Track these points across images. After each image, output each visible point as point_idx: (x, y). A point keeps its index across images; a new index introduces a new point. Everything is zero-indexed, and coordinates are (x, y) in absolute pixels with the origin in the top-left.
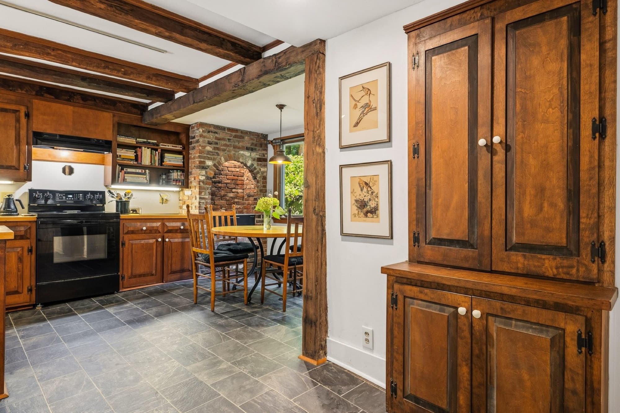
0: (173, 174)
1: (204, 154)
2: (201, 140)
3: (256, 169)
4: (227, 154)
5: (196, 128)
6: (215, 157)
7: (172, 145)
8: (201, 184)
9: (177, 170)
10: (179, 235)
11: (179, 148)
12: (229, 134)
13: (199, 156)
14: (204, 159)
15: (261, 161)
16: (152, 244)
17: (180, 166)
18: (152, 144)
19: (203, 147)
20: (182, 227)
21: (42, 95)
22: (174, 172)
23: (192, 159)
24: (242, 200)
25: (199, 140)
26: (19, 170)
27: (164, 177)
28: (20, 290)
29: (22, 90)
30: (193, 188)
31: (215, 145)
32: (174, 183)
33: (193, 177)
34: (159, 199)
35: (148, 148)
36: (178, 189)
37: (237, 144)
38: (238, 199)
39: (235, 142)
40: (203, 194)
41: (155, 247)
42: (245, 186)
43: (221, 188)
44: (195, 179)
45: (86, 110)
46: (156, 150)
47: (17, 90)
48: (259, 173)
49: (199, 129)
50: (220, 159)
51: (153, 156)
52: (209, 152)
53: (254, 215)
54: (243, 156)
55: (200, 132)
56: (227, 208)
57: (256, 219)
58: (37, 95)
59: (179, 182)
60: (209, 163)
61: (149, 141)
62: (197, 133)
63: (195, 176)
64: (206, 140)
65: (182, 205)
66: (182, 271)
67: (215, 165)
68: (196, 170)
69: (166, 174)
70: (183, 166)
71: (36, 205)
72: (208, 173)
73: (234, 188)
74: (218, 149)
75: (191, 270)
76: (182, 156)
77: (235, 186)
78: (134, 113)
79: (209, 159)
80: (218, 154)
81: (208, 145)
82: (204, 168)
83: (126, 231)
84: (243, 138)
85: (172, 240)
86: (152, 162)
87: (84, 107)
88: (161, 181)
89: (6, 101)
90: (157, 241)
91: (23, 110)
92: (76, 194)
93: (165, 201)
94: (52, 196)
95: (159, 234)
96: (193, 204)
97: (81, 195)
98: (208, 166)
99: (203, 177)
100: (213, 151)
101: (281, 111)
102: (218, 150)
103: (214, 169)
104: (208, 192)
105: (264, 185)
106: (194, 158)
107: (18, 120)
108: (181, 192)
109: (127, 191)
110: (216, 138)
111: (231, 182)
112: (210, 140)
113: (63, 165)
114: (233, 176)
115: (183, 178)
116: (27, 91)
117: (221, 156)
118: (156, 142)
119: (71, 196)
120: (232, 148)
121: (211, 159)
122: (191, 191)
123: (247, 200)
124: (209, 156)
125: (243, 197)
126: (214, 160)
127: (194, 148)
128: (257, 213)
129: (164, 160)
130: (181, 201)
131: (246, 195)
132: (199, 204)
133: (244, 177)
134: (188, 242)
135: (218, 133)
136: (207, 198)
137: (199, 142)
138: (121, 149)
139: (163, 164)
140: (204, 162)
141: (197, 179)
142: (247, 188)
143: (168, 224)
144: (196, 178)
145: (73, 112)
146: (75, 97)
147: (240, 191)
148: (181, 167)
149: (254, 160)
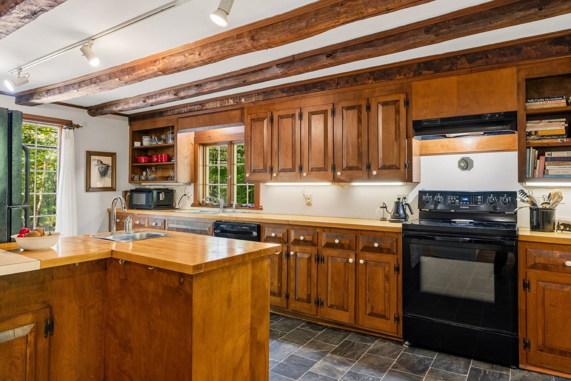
21: (420, 74)
26: (399, 169)
28: (387, 315)
29: (400, 75)
45: (475, 76)
47: (396, 77)
58: (415, 75)
71: (428, 210)
78: (558, 54)
83: (531, 263)
87: (471, 72)
89: (387, 93)
91: (402, 98)
92: (472, 196)
94: (443, 199)
97: (479, 197)
107: (397, 112)
109: (552, 192)
113: (460, 157)
116: (405, 75)
119: (466, 199)
138: (538, 121)
145: (458, 83)
146: (459, 62)
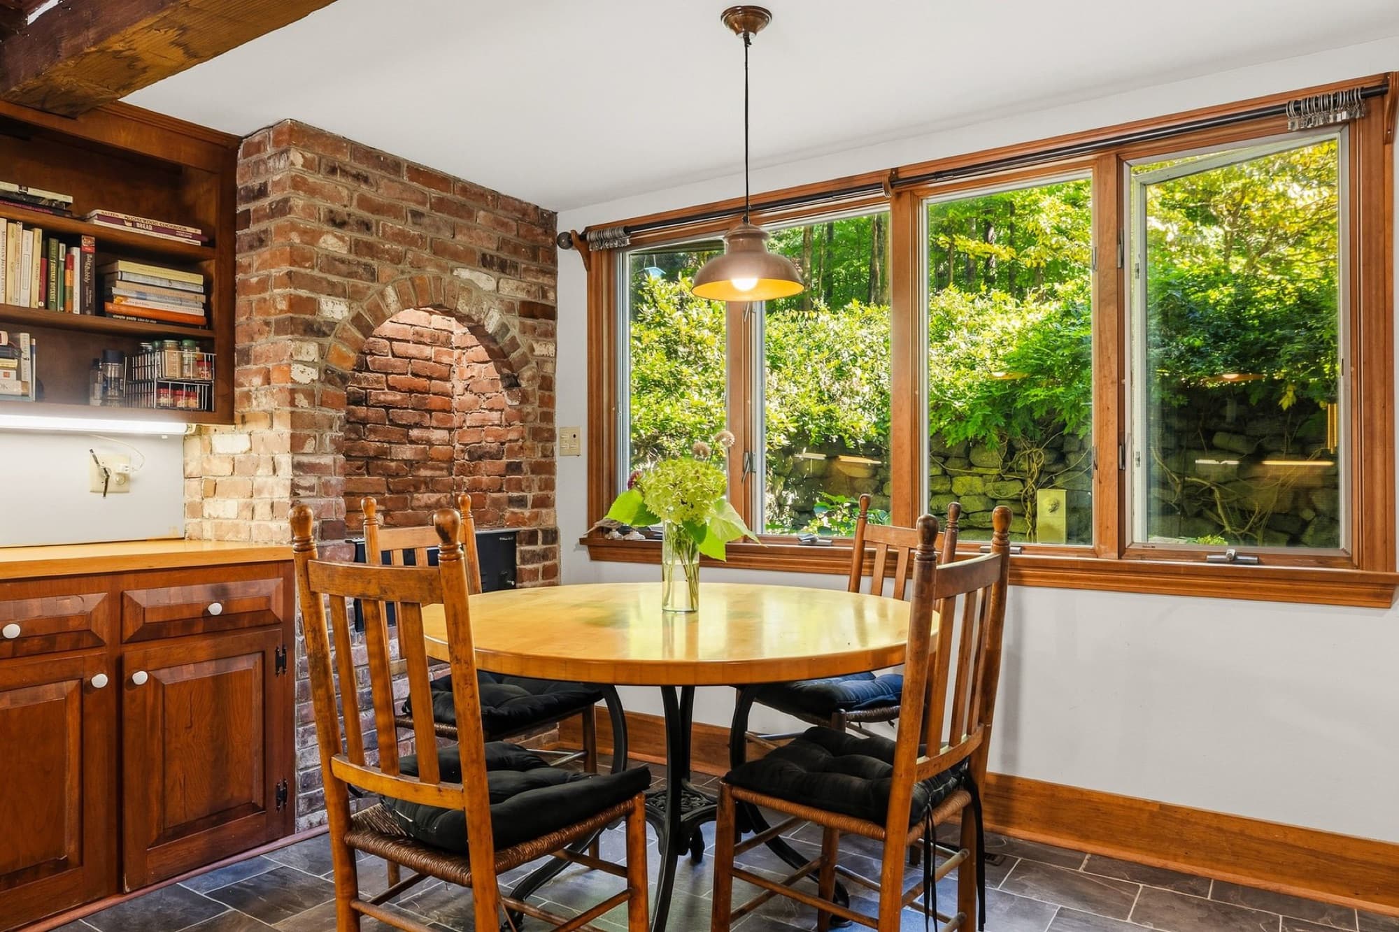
0: (157, 357)
1: (312, 268)
2: (299, 201)
3: (518, 346)
4: (407, 276)
5: (270, 150)
6: (361, 284)
7: (153, 222)
8: (302, 401)
9: (179, 338)
10: (203, 646)
11: (185, 236)
12: (415, 191)
13: (289, 274)
14: (312, 290)
15: (533, 316)
16: (58, 708)
17: (188, 320)
18: (50, 208)
19: (307, 238)
20: (216, 609)
22: (162, 349)
23: (248, 288)
24: (445, 473)
25: (286, 200)
27: (113, 370)
30: (256, 420)
31: (359, 231)
32: (163, 400)
33: (258, 372)
34: (89, 477)
35: (28, 226)
36: (178, 427)
37: (445, 235)
38: (432, 468)
39: (438, 229)
40: (309, 446)
41: (72, 719)
42: (456, 421)
43: (364, 425)
44: (267, 381)
46: (72, 239)
48: (527, 362)
49: (287, 151)
50: (382, 295)
51: (53, 267)
52: (332, 262)
53: (514, 534)
54: (470, 291)
55: (292, 164)
56: (389, 504)
57: (521, 548)
59: (188, 395)
60: (335, 310)
61: (32, 191)
62: (276, 170)
63: (270, 366)
64: (323, 205)
65: (197, 499)
66: (220, 815)
67: (357, 320)
68: (273, 337)
69: (121, 361)
70: (204, 321)
72: (333, 356)
73: (417, 425)
74: (370, 249)
75: (260, 805)
76: (199, 279)
77: (421, 416)
79: (334, 291)
80: (373, 275)
81: (326, 228)
82: (313, 330)
84: (470, 214)
85: (165, 676)
86: (52, 297)
88: (98, 388)
90: (86, 687)
93: (119, 483)
95: (97, 653)
96: (260, 491)
98: (332, 325)
99: (309, 370)
100: (352, 257)
101: (747, 42)
102: (373, 257)
103: (356, 340)
104: (333, 441)
105: (545, 409)
106: (263, 285)
108: (196, 440)
110: (364, 203)
111: (403, 400)
112: (336, 207)
114: (413, 374)
115: (206, 375)
117: (386, 285)
118: (70, 199)
120: (426, 254)
121: (343, 294)
122: (247, 436)
123: (463, 471)
124: (335, 279)
125: (451, 460)
126: (352, 296)
127: (260, 241)
128: (524, 524)
129: (115, 291)
130: (195, 483)
131: (463, 451)
132: (294, 494)
133: (454, 381)
134: (243, 674)
135: (371, 180)
136: (326, 467)
137: (291, 208)
139: (110, 307)
140: (312, 306)
141: (278, 383)
142: (468, 423)
143: (141, 596)
144: (274, 376)
147: (438, 435)
148: (195, 326)
149: (510, 309)
